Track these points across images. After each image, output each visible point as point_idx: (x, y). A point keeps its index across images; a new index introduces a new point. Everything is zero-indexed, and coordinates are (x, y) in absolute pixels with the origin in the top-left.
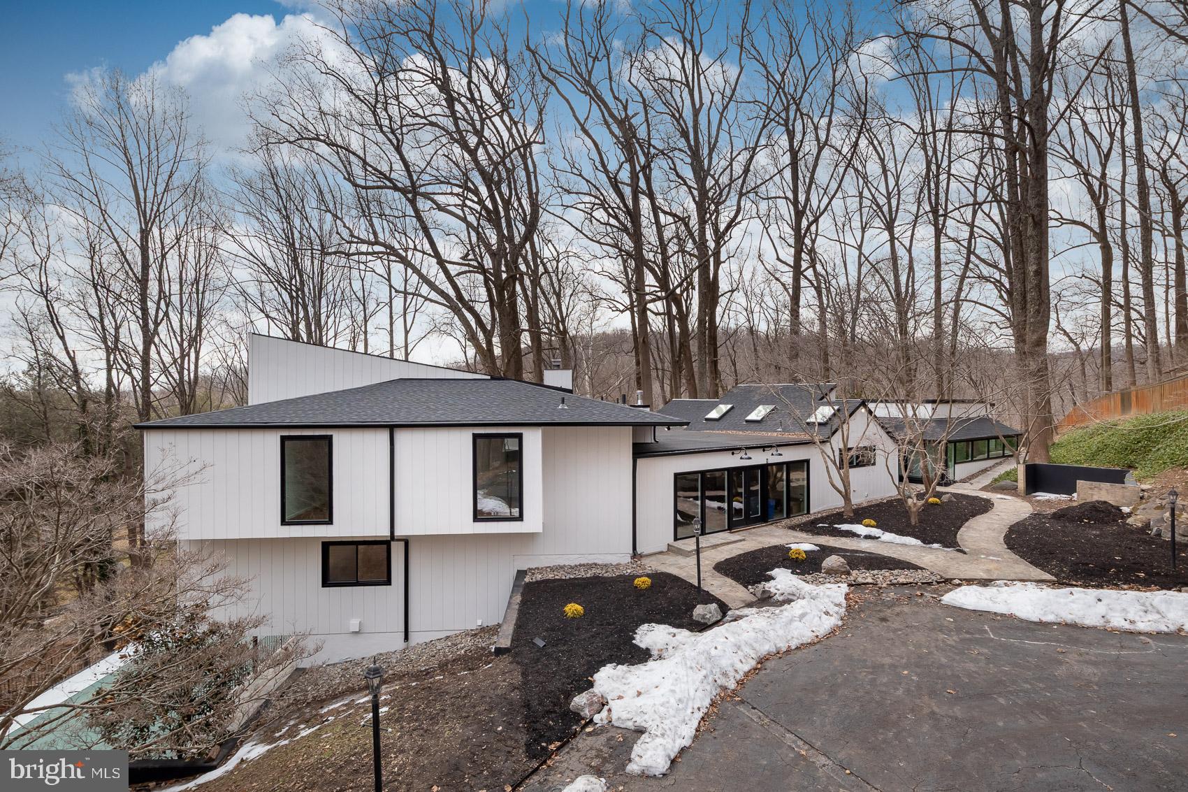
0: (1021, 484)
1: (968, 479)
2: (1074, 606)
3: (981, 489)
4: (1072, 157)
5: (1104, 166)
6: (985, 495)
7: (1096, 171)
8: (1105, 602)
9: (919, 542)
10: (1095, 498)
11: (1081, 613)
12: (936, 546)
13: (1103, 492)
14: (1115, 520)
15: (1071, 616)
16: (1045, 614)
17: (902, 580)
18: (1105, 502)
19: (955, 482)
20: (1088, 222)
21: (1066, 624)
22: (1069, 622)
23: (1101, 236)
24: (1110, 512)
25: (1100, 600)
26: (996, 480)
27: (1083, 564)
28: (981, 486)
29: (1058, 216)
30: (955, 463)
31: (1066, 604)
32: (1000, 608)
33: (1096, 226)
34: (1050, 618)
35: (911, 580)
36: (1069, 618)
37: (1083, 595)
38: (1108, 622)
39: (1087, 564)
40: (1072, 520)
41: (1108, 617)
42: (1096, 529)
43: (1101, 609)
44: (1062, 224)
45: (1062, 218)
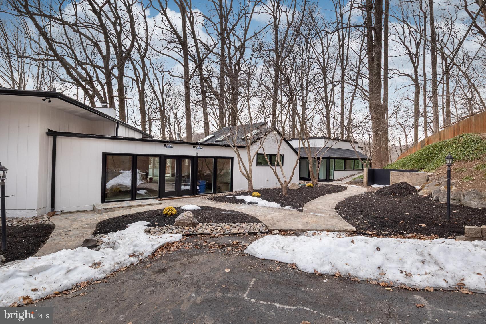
0: (365, 180)
1: (341, 179)
2: (352, 255)
3: (345, 183)
4: (404, 44)
5: (417, 49)
6: (344, 185)
7: (414, 51)
8: (383, 250)
9: (278, 205)
10: (401, 181)
11: (356, 264)
12: (288, 207)
13: (405, 178)
14: (410, 193)
15: (346, 267)
16: (322, 265)
17: (234, 231)
18: (406, 183)
19: (334, 180)
20: (410, 74)
21: (340, 277)
22: (343, 273)
23: (416, 80)
24: (408, 189)
25: (378, 249)
26: (354, 179)
27: (380, 218)
28: (346, 182)
29: (398, 72)
30: (334, 170)
31: (345, 253)
32: (285, 258)
33: (414, 77)
34: (326, 269)
35: (243, 231)
36: (344, 268)
37: (363, 244)
38: (383, 274)
39: (383, 218)
40: (385, 194)
41: (384, 268)
42: (398, 198)
43: (378, 258)
44: (400, 75)
45: (399, 73)
